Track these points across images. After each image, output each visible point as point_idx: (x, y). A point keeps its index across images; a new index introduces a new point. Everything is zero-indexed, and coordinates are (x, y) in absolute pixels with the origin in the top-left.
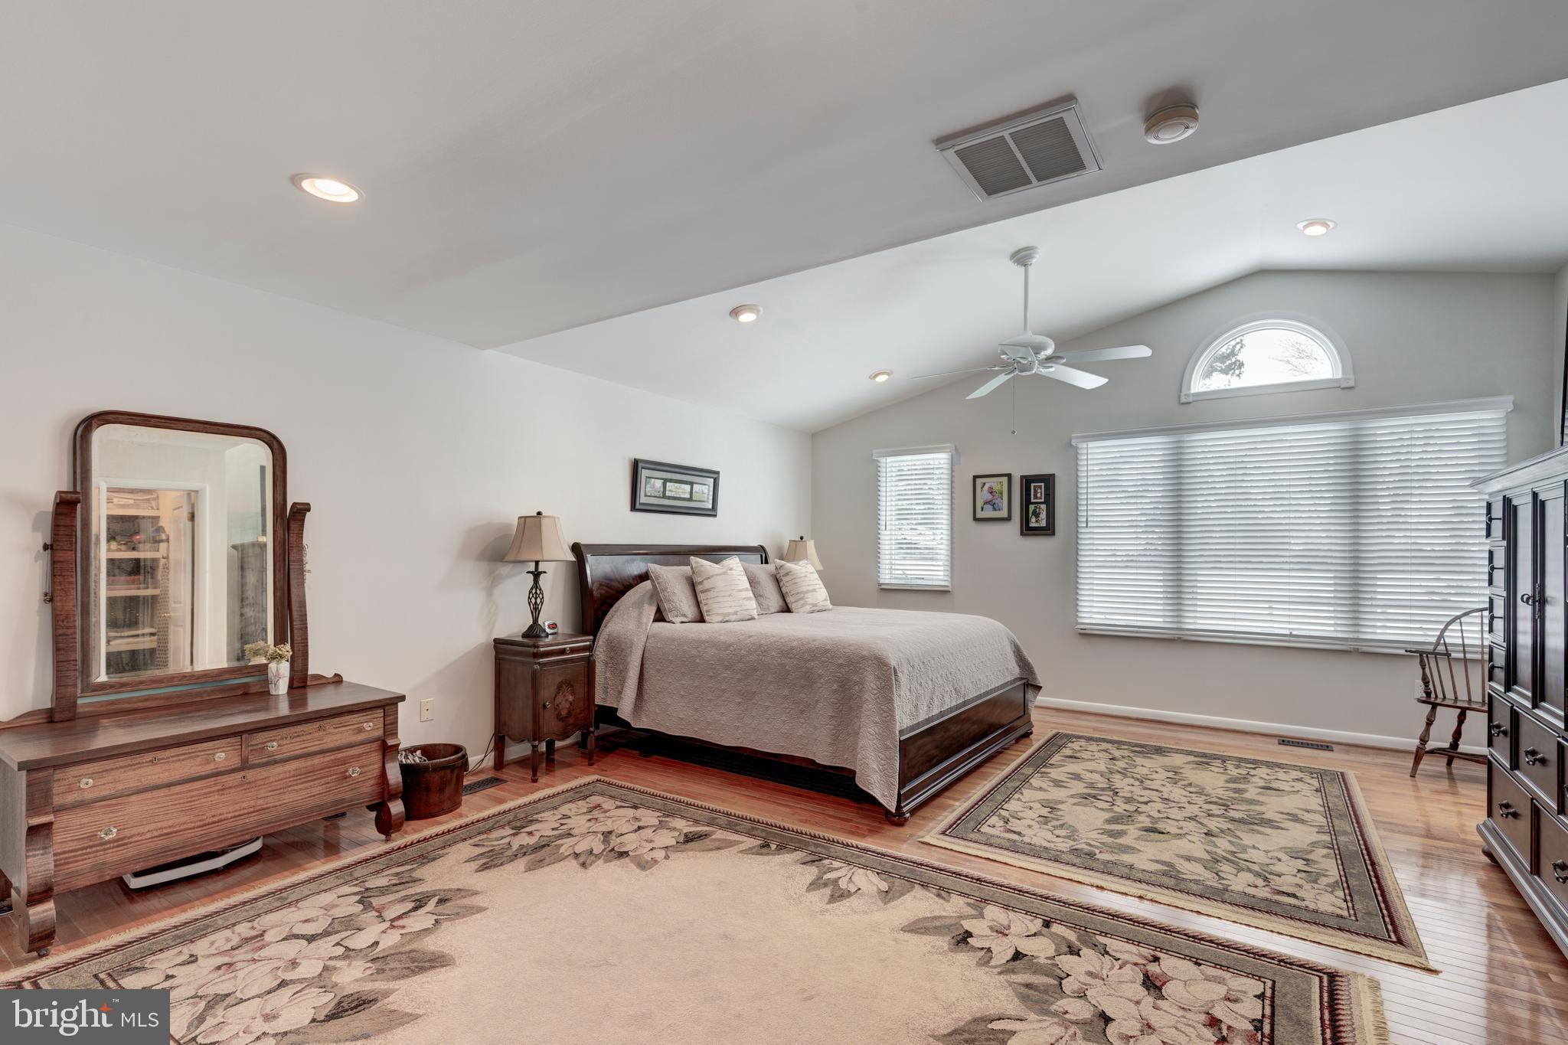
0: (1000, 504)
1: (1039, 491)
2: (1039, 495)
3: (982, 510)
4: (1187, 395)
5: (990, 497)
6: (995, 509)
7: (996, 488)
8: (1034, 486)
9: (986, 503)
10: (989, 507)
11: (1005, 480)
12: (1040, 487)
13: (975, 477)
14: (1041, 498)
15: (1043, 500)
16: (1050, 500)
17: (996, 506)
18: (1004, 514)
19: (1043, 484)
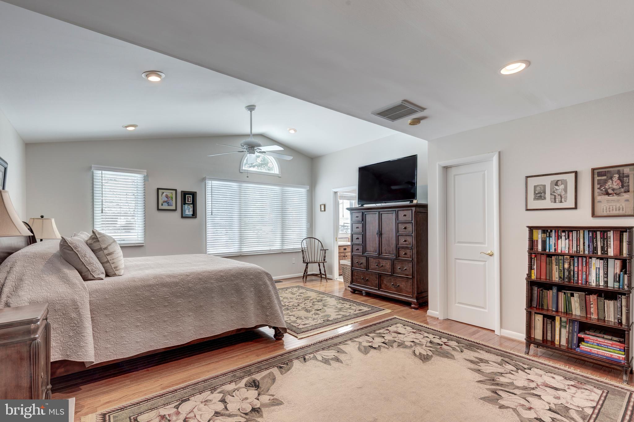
0: (171, 203)
1: (190, 198)
2: (189, 200)
3: (162, 205)
4: (242, 170)
5: (166, 199)
6: (169, 205)
7: (170, 195)
8: (187, 196)
9: (164, 202)
10: (166, 204)
11: (174, 192)
12: (190, 197)
13: (158, 189)
14: (190, 202)
15: (191, 203)
16: (194, 203)
17: (169, 204)
18: (173, 207)
19: (191, 196)
